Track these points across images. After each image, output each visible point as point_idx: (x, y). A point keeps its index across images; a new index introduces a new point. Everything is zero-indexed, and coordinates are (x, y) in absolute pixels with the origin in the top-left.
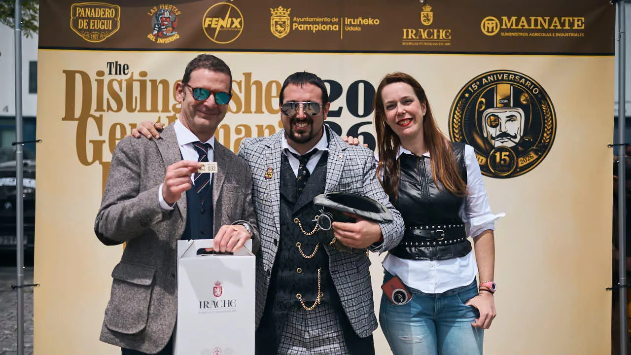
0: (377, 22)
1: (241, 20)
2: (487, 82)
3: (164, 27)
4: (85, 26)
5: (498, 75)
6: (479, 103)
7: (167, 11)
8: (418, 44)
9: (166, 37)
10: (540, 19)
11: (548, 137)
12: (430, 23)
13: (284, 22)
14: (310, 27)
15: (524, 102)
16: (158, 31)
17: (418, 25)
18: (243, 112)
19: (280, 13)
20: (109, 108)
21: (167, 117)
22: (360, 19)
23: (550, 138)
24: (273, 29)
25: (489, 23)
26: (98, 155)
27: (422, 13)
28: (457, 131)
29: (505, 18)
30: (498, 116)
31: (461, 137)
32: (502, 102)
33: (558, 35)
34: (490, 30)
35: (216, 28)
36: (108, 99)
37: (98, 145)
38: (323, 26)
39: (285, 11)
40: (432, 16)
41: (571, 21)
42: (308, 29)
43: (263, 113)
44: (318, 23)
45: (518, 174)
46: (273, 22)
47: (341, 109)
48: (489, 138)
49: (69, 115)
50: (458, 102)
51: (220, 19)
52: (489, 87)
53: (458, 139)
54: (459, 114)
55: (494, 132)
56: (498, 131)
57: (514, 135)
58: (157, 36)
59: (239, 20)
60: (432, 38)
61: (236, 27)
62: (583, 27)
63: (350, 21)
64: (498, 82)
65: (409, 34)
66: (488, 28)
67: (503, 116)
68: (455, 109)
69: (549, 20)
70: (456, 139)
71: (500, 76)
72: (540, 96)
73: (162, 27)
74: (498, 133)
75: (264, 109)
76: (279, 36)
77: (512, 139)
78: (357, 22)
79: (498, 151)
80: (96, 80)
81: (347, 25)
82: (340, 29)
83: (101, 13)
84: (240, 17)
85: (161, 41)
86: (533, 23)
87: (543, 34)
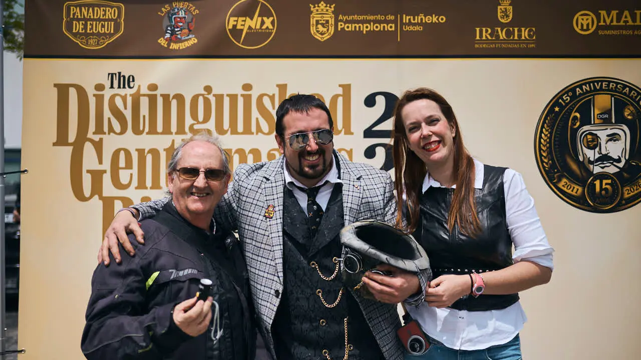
0: (442, 19)
1: (274, 19)
2: (582, 92)
3: (179, 29)
4: (81, 29)
5: (596, 84)
6: (572, 120)
7: (182, 10)
8: (494, 45)
9: (181, 41)
12: (509, 20)
13: (327, 22)
14: (360, 27)
15: (629, 117)
16: (172, 35)
17: (493, 23)
19: (322, 10)
20: (111, 130)
22: (422, 16)
24: (313, 30)
25: (583, 19)
26: (97, 188)
27: (499, 7)
28: (544, 154)
29: (603, 13)
30: (596, 135)
31: (550, 162)
32: (601, 116)
34: (585, 27)
35: (242, 30)
36: (109, 119)
37: (97, 176)
38: (376, 25)
39: (328, 8)
40: (511, 11)
42: (357, 29)
44: (369, 22)
45: (624, 207)
46: (313, 21)
48: (586, 162)
49: (61, 140)
50: (546, 118)
51: (248, 18)
52: (585, 98)
53: (547, 163)
54: (547, 133)
55: (591, 154)
56: (596, 153)
57: (617, 158)
58: (170, 41)
59: (271, 19)
60: (512, 38)
61: (267, 28)
63: (410, 19)
64: (596, 92)
65: (483, 34)
66: (582, 25)
67: (603, 135)
68: (543, 127)
70: (544, 164)
71: (598, 85)
73: (176, 30)
74: (597, 156)
76: (321, 38)
77: (614, 163)
78: (418, 19)
79: (597, 179)
80: (94, 95)
81: (406, 24)
82: (397, 29)
83: (100, 13)
84: (273, 16)
85: (174, 46)
86: (638, 18)
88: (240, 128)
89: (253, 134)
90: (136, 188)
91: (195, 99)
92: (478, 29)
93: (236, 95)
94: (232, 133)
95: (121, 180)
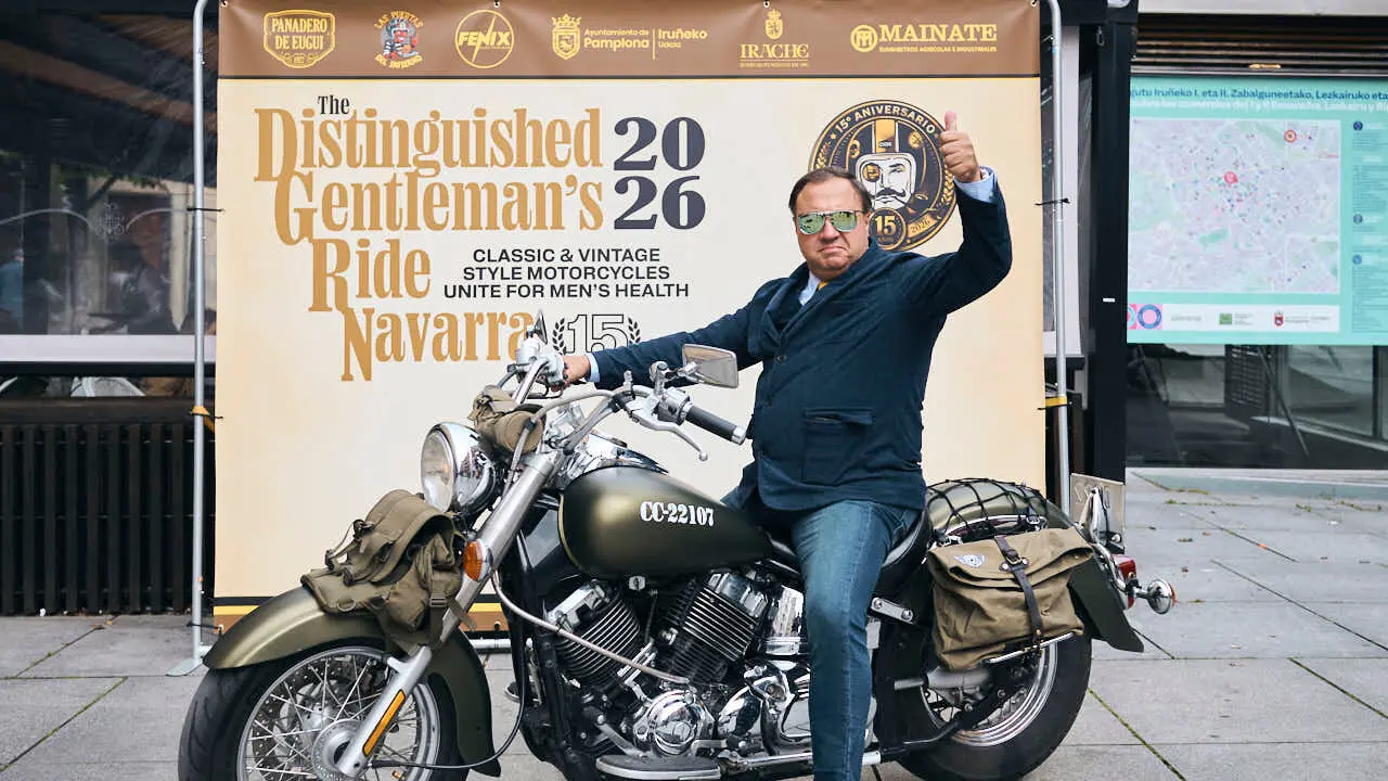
0: (703, 35)
1: (511, 34)
2: (861, 117)
3: (400, 45)
4: (284, 45)
5: (877, 107)
6: (851, 149)
8: (762, 64)
9: (403, 59)
10: (934, 27)
11: (949, 194)
12: (779, 36)
14: (609, 43)
15: (916, 146)
16: (392, 51)
17: (761, 38)
18: (517, 165)
19: (566, 24)
20: (322, 162)
21: (407, 174)
22: (680, 31)
23: (953, 195)
24: (555, 47)
25: (861, 35)
26: (306, 230)
27: (767, 21)
29: (884, 28)
30: (878, 165)
32: (884, 144)
33: (959, 49)
34: (864, 44)
35: (474, 47)
36: (320, 149)
37: (306, 216)
38: (627, 41)
39: (573, 22)
40: (781, 26)
41: (978, 30)
42: (607, 46)
43: (543, 165)
44: (620, 38)
45: (909, 247)
46: (555, 37)
47: (654, 158)
49: (264, 174)
50: (821, 147)
51: (481, 34)
52: (866, 123)
54: (823, 164)
55: (872, 187)
56: (878, 186)
57: (901, 191)
58: (390, 57)
59: (507, 34)
60: (781, 56)
61: (503, 45)
62: (994, 39)
63: (666, 35)
64: (878, 117)
65: (750, 51)
66: (861, 42)
67: (885, 166)
68: (817, 157)
69: (946, 28)
71: (880, 109)
72: (936, 136)
73: (397, 45)
74: (880, 189)
75: (545, 160)
76: (565, 56)
77: (898, 197)
78: (675, 35)
79: (880, 215)
80: (303, 122)
81: (662, 40)
82: (651, 43)
83: (306, 25)
84: (509, 31)
85: (394, 64)
86: (924, 32)
87: (940, 49)
88: (473, 160)
89: (487, 166)
90: (352, 229)
91: (420, 126)
92: (743, 46)
93: (467, 123)
94: (463, 165)
95: (334, 219)
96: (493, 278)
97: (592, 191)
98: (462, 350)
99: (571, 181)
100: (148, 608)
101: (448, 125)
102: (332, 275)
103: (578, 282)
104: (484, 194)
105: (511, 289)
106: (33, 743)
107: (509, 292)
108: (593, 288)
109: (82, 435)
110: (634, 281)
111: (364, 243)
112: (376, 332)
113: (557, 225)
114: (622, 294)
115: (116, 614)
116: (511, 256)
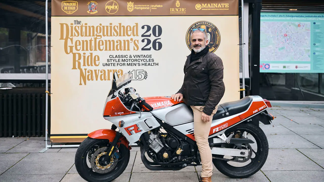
0: (162, 6)
2: (198, 25)
3: (93, 9)
4: (66, 9)
7: (94, 4)
8: (175, 13)
10: (214, 4)
11: (218, 42)
12: (179, 6)
13: (132, 7)
14: (140, 8)
15: (210, 31)
16: (91, 10)
17: (175, 7)
18: (119, 36)
19: (130, 4)
20: (75, 35)
21: (94, 38)
22: (156, 5)
23: (219, 43)
24: (128, 9)
25: (198, 6)
26: (71, 51)
27: (176, 3)
28: (188, 41)
29: (203, 4)
33: (220, 9)
34: (198, 8)
35: (109, 9)
36: (74, 33)
37: (71, 47)
39: (132, 3)
40: (179, 4)
41: (225, 5)
43: (125, 36)
44: (143, 7)
46: (128, 7)
47: (150, 34)
49: (62, 38)
50: (189, 32)
51: (111, 6)
53: (189, 43)
58: (90, 11)
59: (117, 6)
60: (179, 11)
61: (116, 9)
62: (228, 7)
64: (201, 25)
65: (173, 10)
68: (188, 34)
69: (217, 5)
71: (202, 23)
72: (215, 29)
76: (130, 11)
78: (155, 6)
80: (71, 26)
81: (152, 7)
82: (150, 8)
83: (71, 4)
84: (117, 5)
85: (91, 13)
86: (212, 6)
87: (216, 9)
88: (109, 35)
89: (112, 36)
90: (82, 50)
91: (97, 27)
93: (108, 26)
94: (107, 36)
95: (78, 48)
96: (114, 62)
97: (136, 42)
98: (107, 78)
99: (132, 39)
100: (37, 135)
101: (104, 27)
102: (77, 61)
103: (133, 63)
104: (112, 43)
105: (118, 64)
106: (6, 170)
107: (117, 65)
108: (136, 64)
109: (22, 96)
110: (146, 62)
111: (84, 54)
112: (87, 74)
113: (128, 49)
114: (143, 65)
115: (30, 137)
116: (118, 57)
